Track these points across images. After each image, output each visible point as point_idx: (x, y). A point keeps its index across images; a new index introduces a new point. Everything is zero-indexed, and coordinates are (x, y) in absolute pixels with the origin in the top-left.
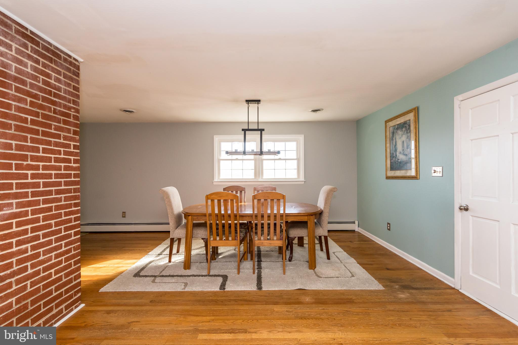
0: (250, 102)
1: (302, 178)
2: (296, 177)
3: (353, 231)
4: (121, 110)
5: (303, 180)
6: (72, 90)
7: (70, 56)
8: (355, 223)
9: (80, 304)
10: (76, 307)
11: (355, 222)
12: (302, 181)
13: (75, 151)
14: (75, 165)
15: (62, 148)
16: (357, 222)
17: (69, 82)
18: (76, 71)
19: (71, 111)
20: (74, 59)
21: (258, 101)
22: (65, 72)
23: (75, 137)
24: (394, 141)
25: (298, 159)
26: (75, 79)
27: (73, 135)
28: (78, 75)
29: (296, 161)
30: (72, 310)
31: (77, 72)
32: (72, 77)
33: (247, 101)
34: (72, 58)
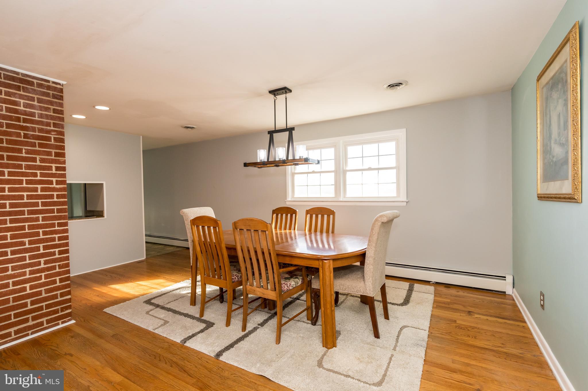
0: (276, 93)
1: (403, 198)
2: (395, 195)
3: (503, 293)
4: (182, 127)
5: (405, 199)
6: (52, 114)
7: (48, 81)
8: (505, 280)
9: (70, 320)
10: (63, 323)
11: (505, 277)
12: (403, 202)
13: (58, 172)
14: (58, 186)
15: (38, 170)
16: (509, 279)
17: (46, 106)
18: (57, 95)
19: (52, 134)
20: (54, 83)
21: (285, 90)
22: (40, 97)
23: (59, 159)
24: (548, 116)
25: (397, 168)
26: (56, 102)
27: (55, 157)
28: (61, 98)
29: (394, 171)
30: (58, 324)
31: (59, 95)
32: (51, 100)
33: (270, 92)
34: (50, 82)
